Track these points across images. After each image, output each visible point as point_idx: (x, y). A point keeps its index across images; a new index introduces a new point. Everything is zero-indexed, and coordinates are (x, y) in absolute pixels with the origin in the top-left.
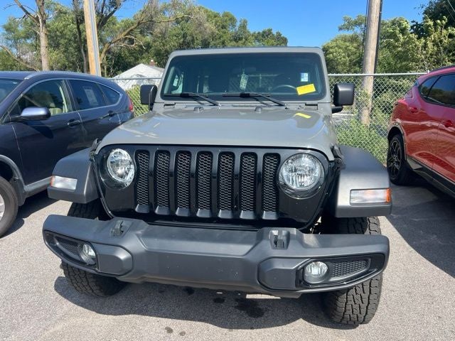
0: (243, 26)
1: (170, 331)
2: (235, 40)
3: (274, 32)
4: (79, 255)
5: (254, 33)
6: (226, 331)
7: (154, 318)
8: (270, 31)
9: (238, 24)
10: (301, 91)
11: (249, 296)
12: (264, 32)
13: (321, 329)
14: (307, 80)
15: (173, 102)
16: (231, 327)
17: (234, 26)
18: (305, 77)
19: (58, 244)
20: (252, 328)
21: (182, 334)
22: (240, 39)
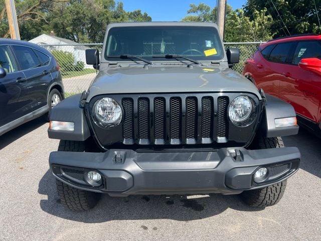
0: (121, 7)
1: (145, 228)
2: (115, 17)
3: (143, 13)
4: (84, 180)
5: (128, 13)
6: (184, 222)
7: (130, 221)
8: (139, 11)
9: (116, 6)
10: (208, 53)
11: (189, 197)
12: (136, 12)
13: (244, 213)
14: (210, 46)
15: (115, 62)
16: (186, 220)
17: (113, 7)
18: (209, 44)
19: (64, 174)
20: (200, 218)
21: (155, 229)
22: (119, 17)
